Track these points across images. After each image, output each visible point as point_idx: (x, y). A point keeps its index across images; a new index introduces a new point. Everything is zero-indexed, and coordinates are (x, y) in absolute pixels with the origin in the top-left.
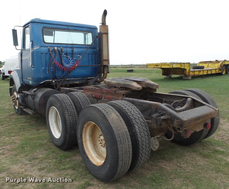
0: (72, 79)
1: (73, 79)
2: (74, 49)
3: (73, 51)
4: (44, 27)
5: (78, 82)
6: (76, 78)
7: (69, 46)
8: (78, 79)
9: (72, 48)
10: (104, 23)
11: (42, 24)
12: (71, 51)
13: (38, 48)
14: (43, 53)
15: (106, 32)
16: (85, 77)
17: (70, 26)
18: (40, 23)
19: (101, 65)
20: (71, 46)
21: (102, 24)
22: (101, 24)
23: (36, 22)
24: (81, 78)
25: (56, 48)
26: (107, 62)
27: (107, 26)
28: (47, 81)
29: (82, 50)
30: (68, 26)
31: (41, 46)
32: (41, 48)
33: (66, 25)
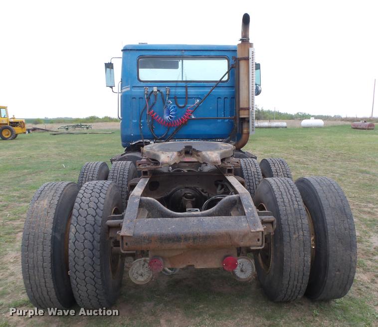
2: (188, 90)
3: (186, 93)
4: (141, 57)
7: (180, 84)
9: (186, 87)
10: (245, 40)
11: (138, 51)
12: (184, 94)
13: (129, 89)
14: (135, 98)
15: (246, 56)
17: (185, 50)
18: (134, 50)
19: (235, 119)
20: (184, 84)
21: (242, 42)
22: (240, 42)
23: (128, 50)
25: (155, 89)
26: (246, 112)
27: (252, 44)
28: (141, 141)
29: (208, 90)
30: (182, 50)
31: (133, 87)
32: (133, 90)
33: (178, 50)
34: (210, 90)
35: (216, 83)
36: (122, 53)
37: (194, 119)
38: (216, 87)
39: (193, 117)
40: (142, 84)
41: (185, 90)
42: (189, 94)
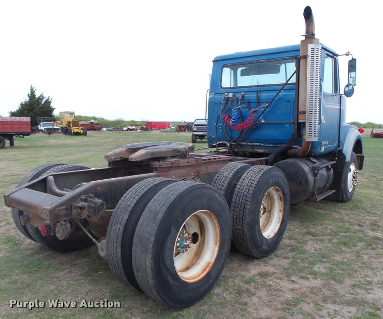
0: (256, 144)
1: (258, 144)
2: (260, 95)
3: (258, 97)
4: (224, 66)
5: (262, 151)
6: (262, 143)
7: (253, 89)
8: (266, 145)
9: (258, 92)
10: (307, 36)
12: (256, 98)
13: (213, 96)
15: (305, 54)
16: (279, 144)
17: (261, 55)
18: (220, 60)
19: (294, 123)
20: (255, 89)
21: (306, 38)
22: (304, 38)
23: (216, 61)
24: (272, 144)
26: (303, 116)
28: (221, 142)
29: (274, 94)
30: (258, 55)
31: (216, 94)
32: (216, 97)
33: (255, 56)
34: (276, 94)
35: (282, 86)
36: (213, 63)
37: (263, 123)
38: (282, 89)
39: (263, 121)
40: (223, 91)
41: (256, 95)
42: (261, 98)
